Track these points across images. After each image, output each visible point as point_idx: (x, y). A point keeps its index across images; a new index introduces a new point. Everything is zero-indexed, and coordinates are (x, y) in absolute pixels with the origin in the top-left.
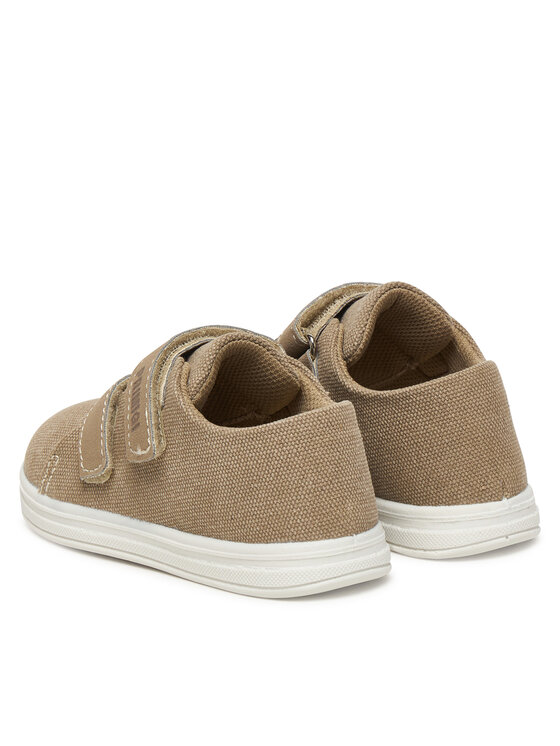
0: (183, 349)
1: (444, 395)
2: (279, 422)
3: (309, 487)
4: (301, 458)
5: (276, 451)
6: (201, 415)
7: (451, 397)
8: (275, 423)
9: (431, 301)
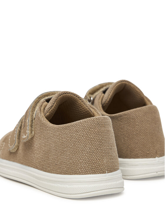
0: (47, 98)
1: (135, 116)
2: (76, 122)
3: (88, 150)
4: (84, 137)
5: (74, 134)
6: (47, 120)
7: (137, 116)
8: (75, 122)
9: (137, 87)
